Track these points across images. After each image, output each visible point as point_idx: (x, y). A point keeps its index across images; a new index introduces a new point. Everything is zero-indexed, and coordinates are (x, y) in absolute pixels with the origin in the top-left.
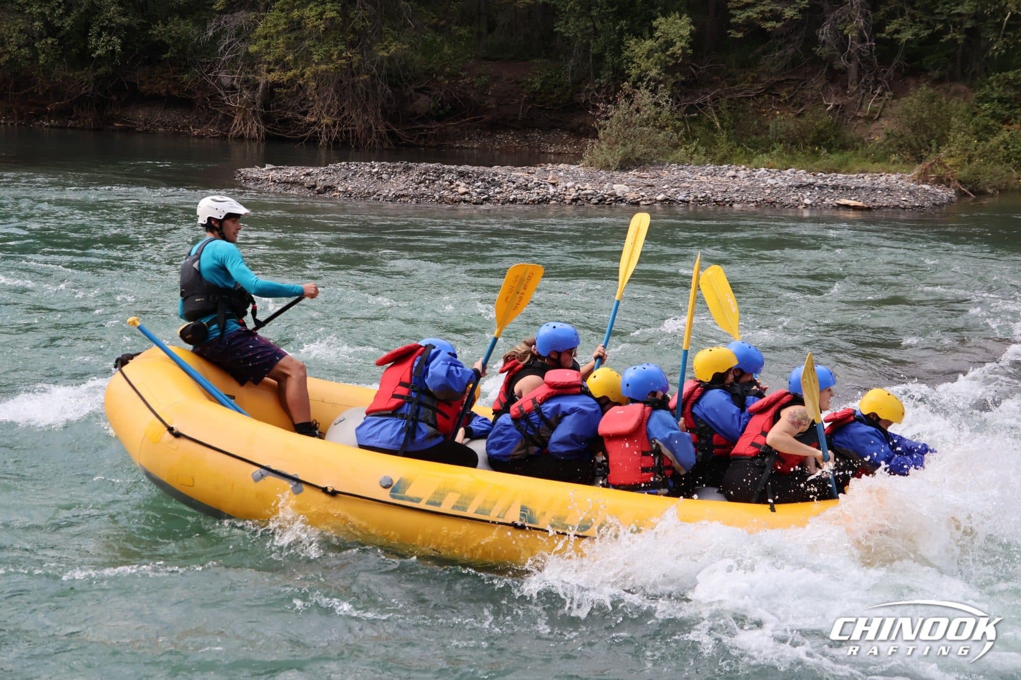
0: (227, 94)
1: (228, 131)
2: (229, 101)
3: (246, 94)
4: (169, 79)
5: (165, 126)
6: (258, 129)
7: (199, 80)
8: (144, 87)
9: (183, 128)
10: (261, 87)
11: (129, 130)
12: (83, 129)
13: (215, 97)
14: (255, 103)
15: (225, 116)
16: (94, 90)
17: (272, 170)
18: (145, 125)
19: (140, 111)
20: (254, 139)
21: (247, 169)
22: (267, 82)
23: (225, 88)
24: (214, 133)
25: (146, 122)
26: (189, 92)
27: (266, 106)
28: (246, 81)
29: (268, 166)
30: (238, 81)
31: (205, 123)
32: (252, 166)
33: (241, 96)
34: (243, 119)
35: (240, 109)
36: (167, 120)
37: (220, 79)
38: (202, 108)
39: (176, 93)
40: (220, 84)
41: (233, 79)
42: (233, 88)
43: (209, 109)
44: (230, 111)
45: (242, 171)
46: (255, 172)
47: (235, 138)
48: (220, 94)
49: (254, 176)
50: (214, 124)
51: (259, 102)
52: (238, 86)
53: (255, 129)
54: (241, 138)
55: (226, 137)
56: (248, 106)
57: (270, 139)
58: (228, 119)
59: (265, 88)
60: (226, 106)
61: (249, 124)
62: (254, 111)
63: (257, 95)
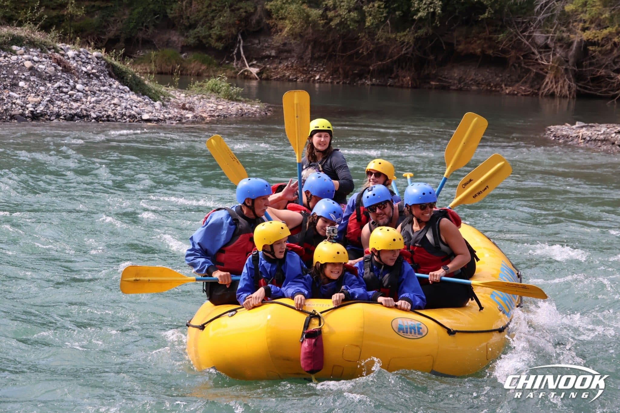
0: (540, 53)
1: (539, 89)
2: (542, 60)
3: (560, 53)
4: (485, 39)
5: (478, 84)
6: (569, 87)
7: (514, 39)
8: (461, 47)
9: (495, 86)
10: (575, 45)
11: (444, 88)
12: (402, 87)
13: (528, 55)
14: (567, 62)
15: (537, 74)
16: (413, 51)
17: (582, 127)
18: (460, 83)
19: (456, 70)
20: (565, 97)
21: (557, 127)
22: (581, 40)
23: (538, 47)
24: (525, 91)
25: (460, 80)
26: (504, 51)
27: (578, 63)
28: (560, 40)
29: (578, 124)
30: (552, 40)
31: (517, 82)
32: (563, 124)
33: (554, 54)
34: (555, 77)
35: (552, 67)
36: (481, 78)
37: (533, 39)
38: (515, 67)
39: (490, 52)
40: (534, 43)
41: (548, 38)
42: (546, 47)
43: (522, 68)
44: (542, 69)
45: (552, 128)
46: (565, 129)
47: (546, 96)
48: (533, 53)
49: (564, 133)
50: (525, 82)
51: (571, 60)
52: (552, 45)
53: (566, 87)
54: (552, 95)
55: (537, 94)
56: (561, 64)
57: (580, 96)
58: (540, 77)
59: (579, 47)
60: (539, 64)
61: (561, 82)
62: (566, 70)
63: (571, 53)
